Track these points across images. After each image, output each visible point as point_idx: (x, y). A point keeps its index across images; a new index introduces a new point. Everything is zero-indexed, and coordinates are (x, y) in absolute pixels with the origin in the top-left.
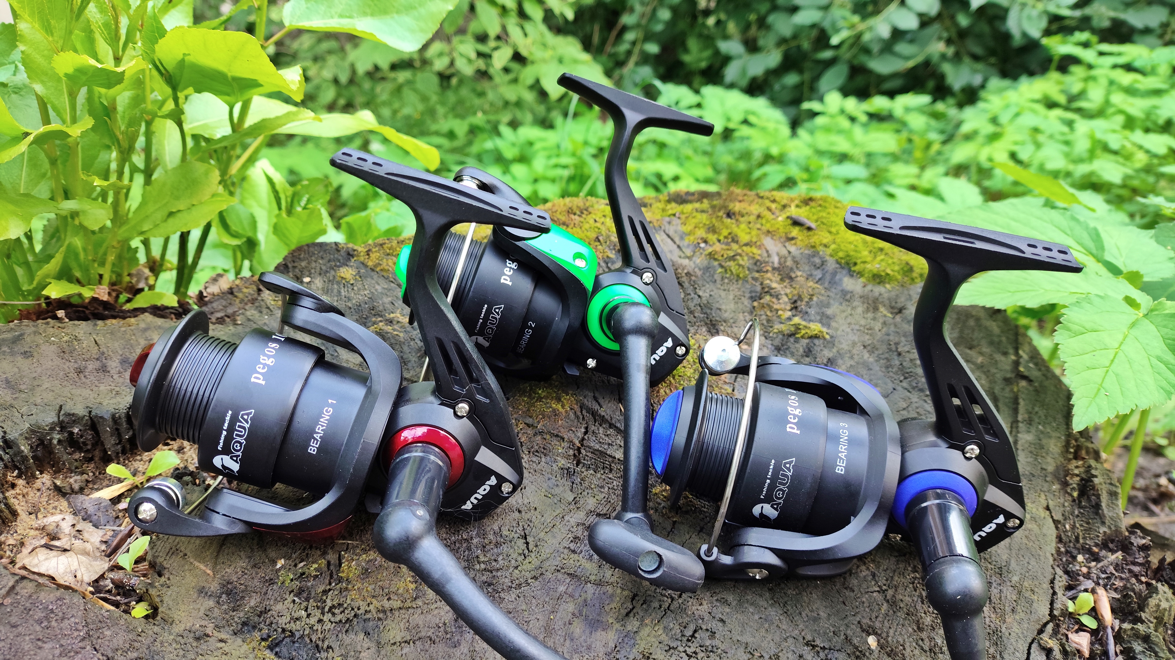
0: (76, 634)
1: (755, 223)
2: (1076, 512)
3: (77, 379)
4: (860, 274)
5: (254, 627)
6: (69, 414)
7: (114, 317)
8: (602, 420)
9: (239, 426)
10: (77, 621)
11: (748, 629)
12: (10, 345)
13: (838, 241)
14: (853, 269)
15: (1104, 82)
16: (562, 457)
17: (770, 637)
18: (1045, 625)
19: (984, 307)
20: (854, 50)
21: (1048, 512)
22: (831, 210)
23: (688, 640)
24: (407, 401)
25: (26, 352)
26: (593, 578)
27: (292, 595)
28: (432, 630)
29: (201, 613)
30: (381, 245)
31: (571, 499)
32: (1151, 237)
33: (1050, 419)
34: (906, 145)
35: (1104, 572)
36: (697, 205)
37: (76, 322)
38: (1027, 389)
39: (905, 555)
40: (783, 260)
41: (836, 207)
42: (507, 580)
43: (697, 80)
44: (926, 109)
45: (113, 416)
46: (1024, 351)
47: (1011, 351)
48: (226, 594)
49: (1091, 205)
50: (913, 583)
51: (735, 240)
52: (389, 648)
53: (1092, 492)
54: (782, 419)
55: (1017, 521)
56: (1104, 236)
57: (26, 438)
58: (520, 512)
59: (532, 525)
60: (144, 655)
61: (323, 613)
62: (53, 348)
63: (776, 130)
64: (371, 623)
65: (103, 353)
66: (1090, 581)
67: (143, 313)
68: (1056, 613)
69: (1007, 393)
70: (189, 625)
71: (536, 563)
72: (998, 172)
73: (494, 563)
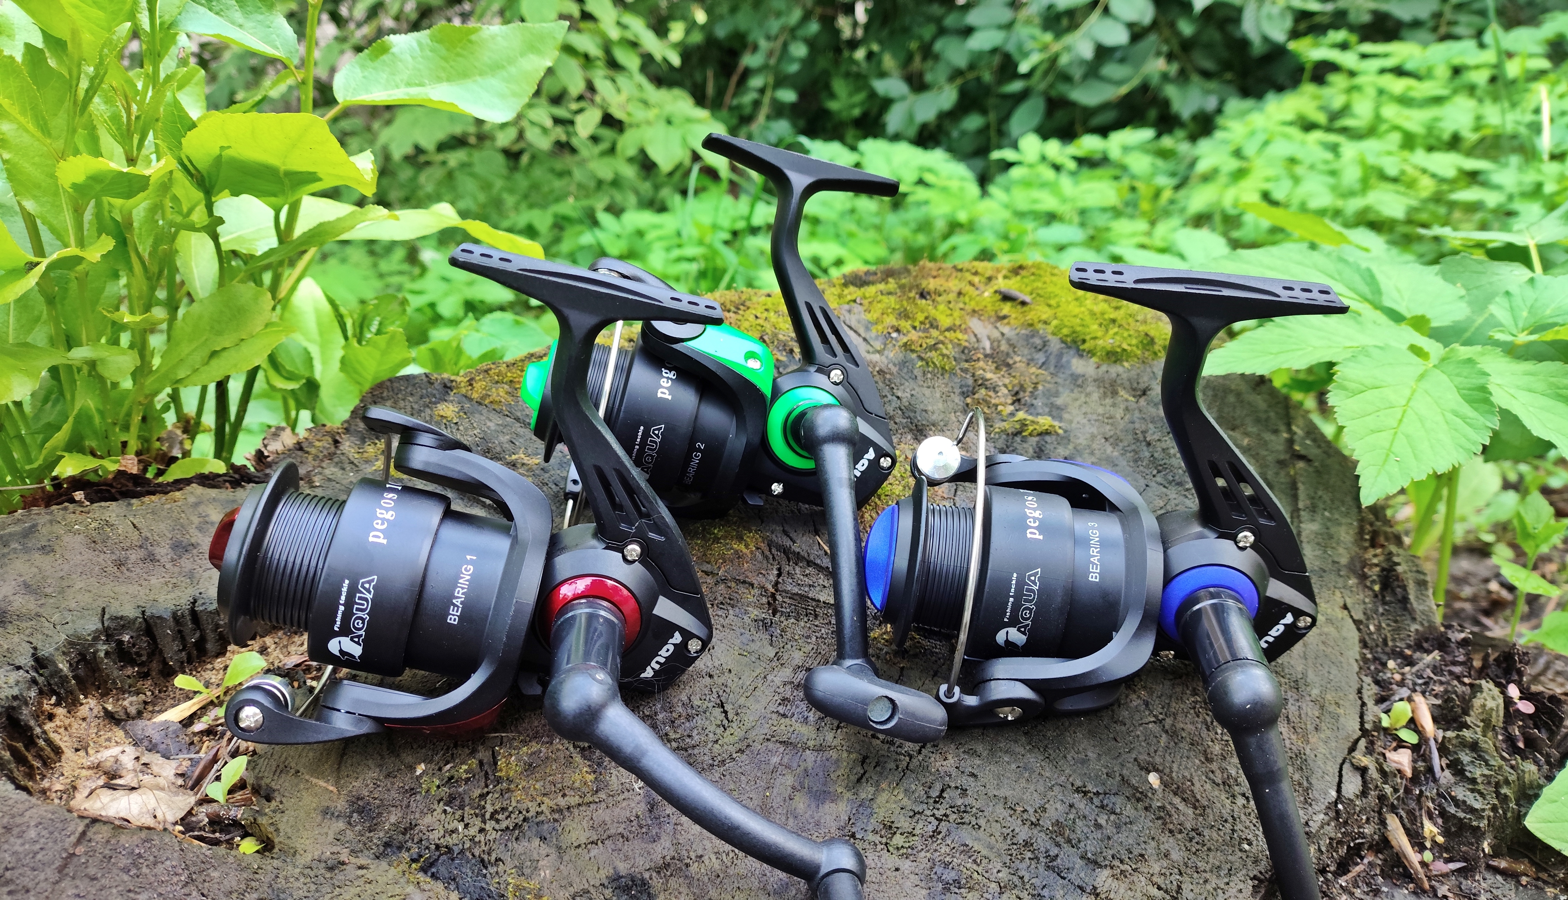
0: (175, 879)
1: (957, 302)
2: (1381, 610)
3: (118, 574)
4: (1091, 353)
5: (400, 848)
6: (116, 618)
7: (153, 493)
8: (798, 558)
9: (360, 598)
10: (174, 863)
11: (1006, 781)
12: (21, 540)
13: (1060, 315)
14: (1082, 347)
15: (1371, 92)
16: (755, 607)
17: (1032, 788)
18: (1357, 741)
19: (1243, 375)
20: (1050, 78)
21: (1346, 612)
22: (1047, 279)
23: (935, 802)
24: (563, 548)
25: (44, 547)
26: (811, 743)
27: (441, 804)
28: (623, 826)
29: (331, 838)
30: (486, 371)
31: (772, 655)
32: (1437, 274)
33: (1337, 503)
34: (1129, 196)
35: (1421, 677)
36: (882, 286)
37: (103, 504)
38: (1306, 471)
39: (1181, 677)
40: (995, 344)
41: (1053, 275)
42: (706, 758)
43: (850, 134)
44: (1149, 146)
45: (174, 614)
46: (1298, 426)
47: (1282, 428)
48: (358, 812)
49: (1365, 244)
50: (1194, 708)
51: (934, 325)
52: (573, 852)
53: (1396, 583)
54: (1021, 525)
55: (1309, 620)
56: (1380, 278)
57: (64, 653)
58: (711, 676)
59: (728, 690)
60: (265, 895)
61: (484, 822)
62: (79, 538)
63: (962, 189)
64: (546, 826)
65: (147, 539)
66: (1405, 689)
67: (188, 485)
68: (1368, 726)
69: (1283, 478)
70: (317, 854)
71: (739, 733)
72: (1249, 218)
73: (688, 740)
